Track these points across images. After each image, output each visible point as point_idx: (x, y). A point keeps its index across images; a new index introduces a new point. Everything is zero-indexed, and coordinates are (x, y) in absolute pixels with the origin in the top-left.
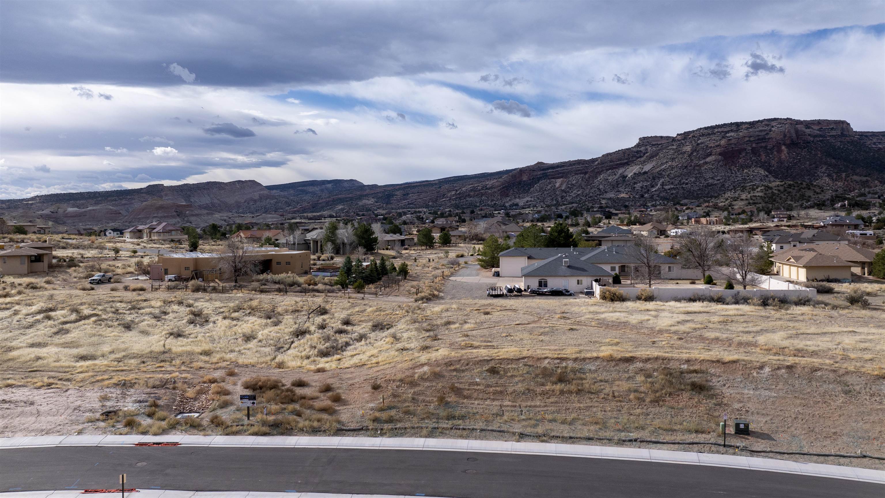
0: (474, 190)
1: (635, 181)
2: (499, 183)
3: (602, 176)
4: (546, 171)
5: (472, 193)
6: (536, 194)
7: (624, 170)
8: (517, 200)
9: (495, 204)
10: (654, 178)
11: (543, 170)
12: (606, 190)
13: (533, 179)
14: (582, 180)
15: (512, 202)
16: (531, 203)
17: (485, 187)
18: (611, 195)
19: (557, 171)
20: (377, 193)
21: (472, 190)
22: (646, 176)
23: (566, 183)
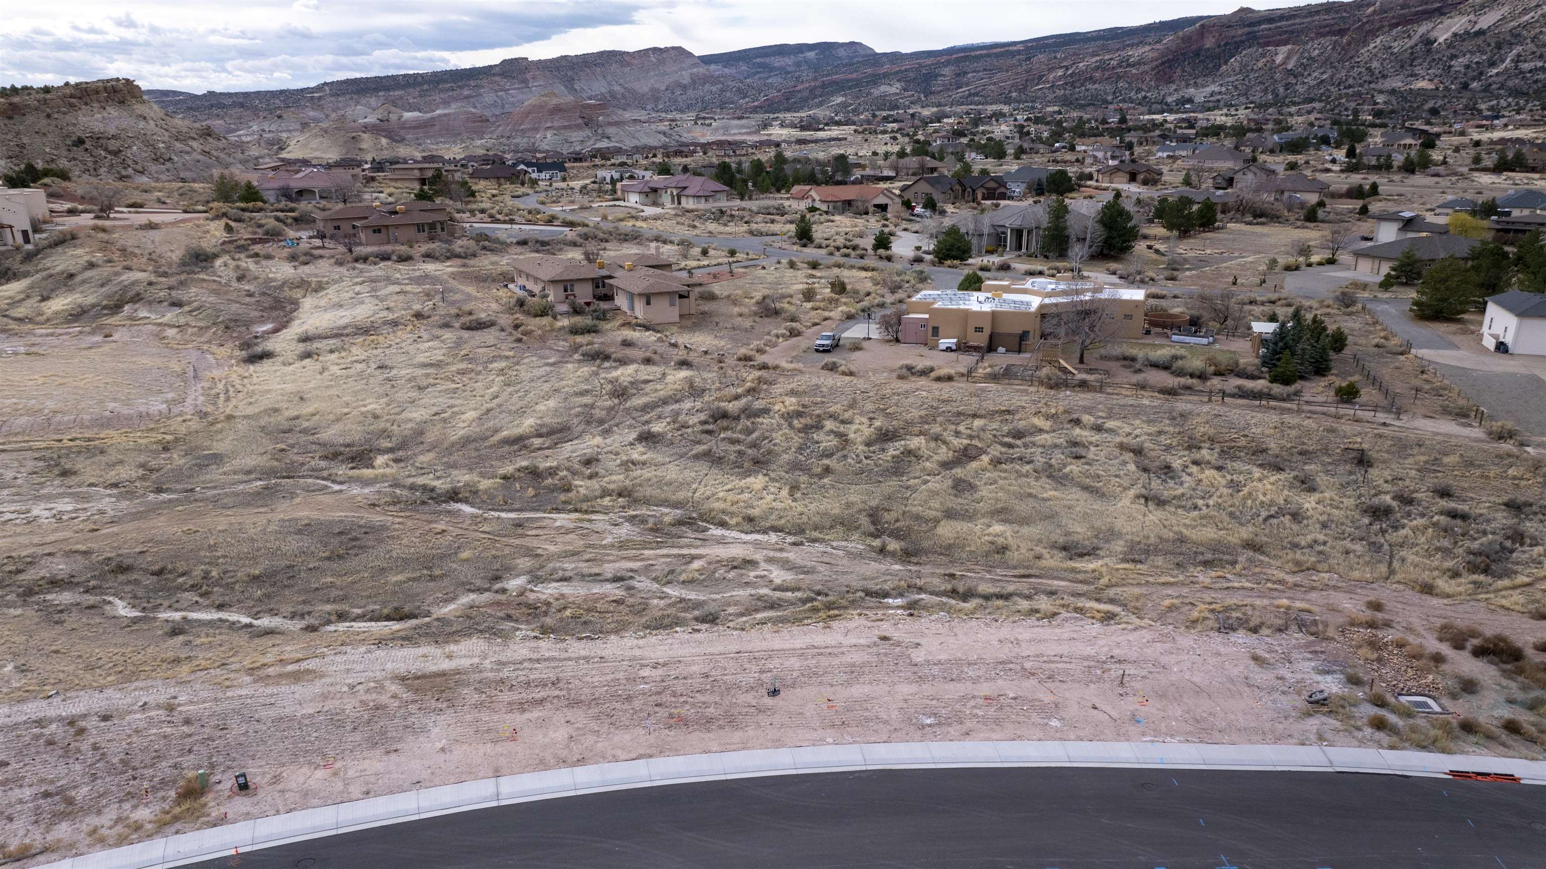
0: (1102, 67)
1: (1453, 51)
2: (1156, 54)
3: (1378, 41)
4: (1256, 29)
5: (1097, 75)
6: (1231, 79)
7: (1431, 25)
8: (1192, 91)
9: (1145, 97)
10: (1499, 46)
11: (1249, 25)
12: (1386, 72)
13: (1225, 45)
14: (1333, 48)
15: (1181, 93)
16: (1219, 97)
17: (1126, 63)
18: (1396, 83)
19: (1280, 27)
20: (906, 70)
21: (1097, 68)
22: (1480, 40)
23: (1298, 56)
